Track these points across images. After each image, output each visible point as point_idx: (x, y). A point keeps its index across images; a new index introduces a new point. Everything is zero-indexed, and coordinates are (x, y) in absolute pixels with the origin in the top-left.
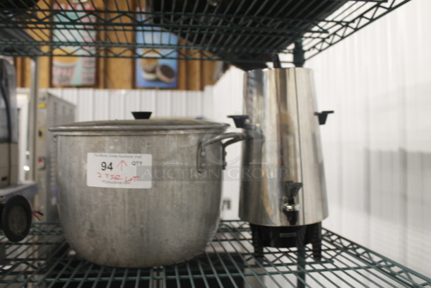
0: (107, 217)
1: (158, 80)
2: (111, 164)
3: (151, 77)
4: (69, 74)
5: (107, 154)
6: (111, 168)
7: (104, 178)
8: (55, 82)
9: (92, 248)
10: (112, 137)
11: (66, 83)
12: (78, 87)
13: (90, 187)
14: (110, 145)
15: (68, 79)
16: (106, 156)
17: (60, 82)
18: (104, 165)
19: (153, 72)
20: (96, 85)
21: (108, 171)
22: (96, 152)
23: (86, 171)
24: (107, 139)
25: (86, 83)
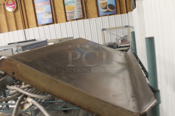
1: (108, 11)
3: (105, 10)
4: (72, 15)
8: (68, 19)
11: (72, 19)
12: (77, 20)
15: (72, 17)
17: (70, 18)
19: (106, 8)
20: (83, 18)
25: (79, 17)
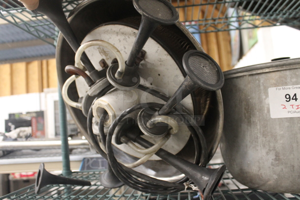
0: (295, 145)
2: (295, 95)
5: (291, 87)
6: (296, 99)
7: (289, 108)
9: (275, 177)
10: (292, 71)
13: (275, 119)
14: (291, 78)
16: (290, 88)
18: (288, 97)
21: (293, 102)
22: (278, 86)
23: (269, 105)
24: (288, 73)
